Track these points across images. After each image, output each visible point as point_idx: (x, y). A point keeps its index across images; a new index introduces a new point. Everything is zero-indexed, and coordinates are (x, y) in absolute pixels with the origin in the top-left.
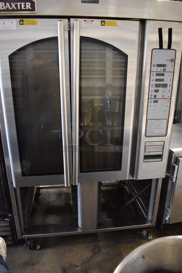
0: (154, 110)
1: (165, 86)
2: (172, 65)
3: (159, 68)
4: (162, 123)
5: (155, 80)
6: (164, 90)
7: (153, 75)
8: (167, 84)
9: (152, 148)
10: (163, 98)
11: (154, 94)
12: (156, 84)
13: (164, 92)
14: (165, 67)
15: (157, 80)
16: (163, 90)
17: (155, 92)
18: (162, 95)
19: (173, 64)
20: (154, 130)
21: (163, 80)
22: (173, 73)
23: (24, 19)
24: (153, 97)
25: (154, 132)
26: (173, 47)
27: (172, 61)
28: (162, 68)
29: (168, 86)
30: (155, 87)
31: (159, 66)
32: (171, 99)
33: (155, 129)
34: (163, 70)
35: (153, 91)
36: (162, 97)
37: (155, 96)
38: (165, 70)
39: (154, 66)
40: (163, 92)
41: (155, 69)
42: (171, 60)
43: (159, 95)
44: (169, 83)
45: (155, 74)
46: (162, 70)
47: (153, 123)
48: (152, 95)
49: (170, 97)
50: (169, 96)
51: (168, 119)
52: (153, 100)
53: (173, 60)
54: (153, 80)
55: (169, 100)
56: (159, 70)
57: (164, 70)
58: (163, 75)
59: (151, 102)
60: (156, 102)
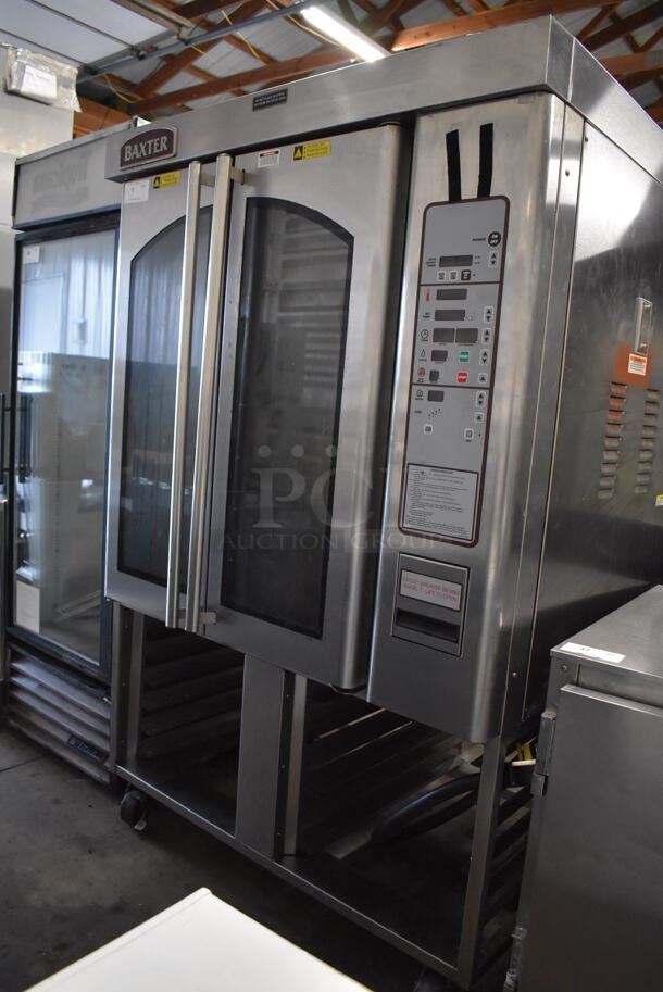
0: (429, 429)
1: (469, 336)
2: (494, 256)
3: (448, 272)
4: (456, 485)
5: (433, 315)
6: (467, 354)
7: (428, 295)
8: (476, 330)
9: (423, 584)
10: (462, 383)
11: (431, 366)
12: (437, 331)
13: (466, 360)
14: (471, 265)
15: (440, 315)
16: (463, 353)
17: (432, 359)
18: (460, 374)
19: (498, 250)
20: (428, 509)
21: (460, 315)
22: (498, 285)
23: (161, 176)
24: (426, 379)
25: (428, 519)
26: (497, 187)
27: (493, 242)
28: (458, 270)
29: (481, 336)
30: (434, 341)
31: (446, 261)
32: (491, 389)
33: (431, 506)
34: (463, 275)
35: (429, 356)
36: (460, 380)
37: (434, 375)
38: (469, 275)
39: (431, 264)
40: (462, 360)
41: (434, 275)
42: (490, 239)
43: (448, 372)
44: (485, 326)
45: (434, 291)
46: (458, 279)
47: (425, 481)
48: (422, 372)
49: (486, 383)
50: (483, 379)
51: (480, 470)
52: (426, 390)
53: (499, 238)
54: (427, 316)
55: (485, 393)
56: (447, 279)
57: (466, 277)
58: (461, 295)
59: (420, 395)
60: (435, 397)
